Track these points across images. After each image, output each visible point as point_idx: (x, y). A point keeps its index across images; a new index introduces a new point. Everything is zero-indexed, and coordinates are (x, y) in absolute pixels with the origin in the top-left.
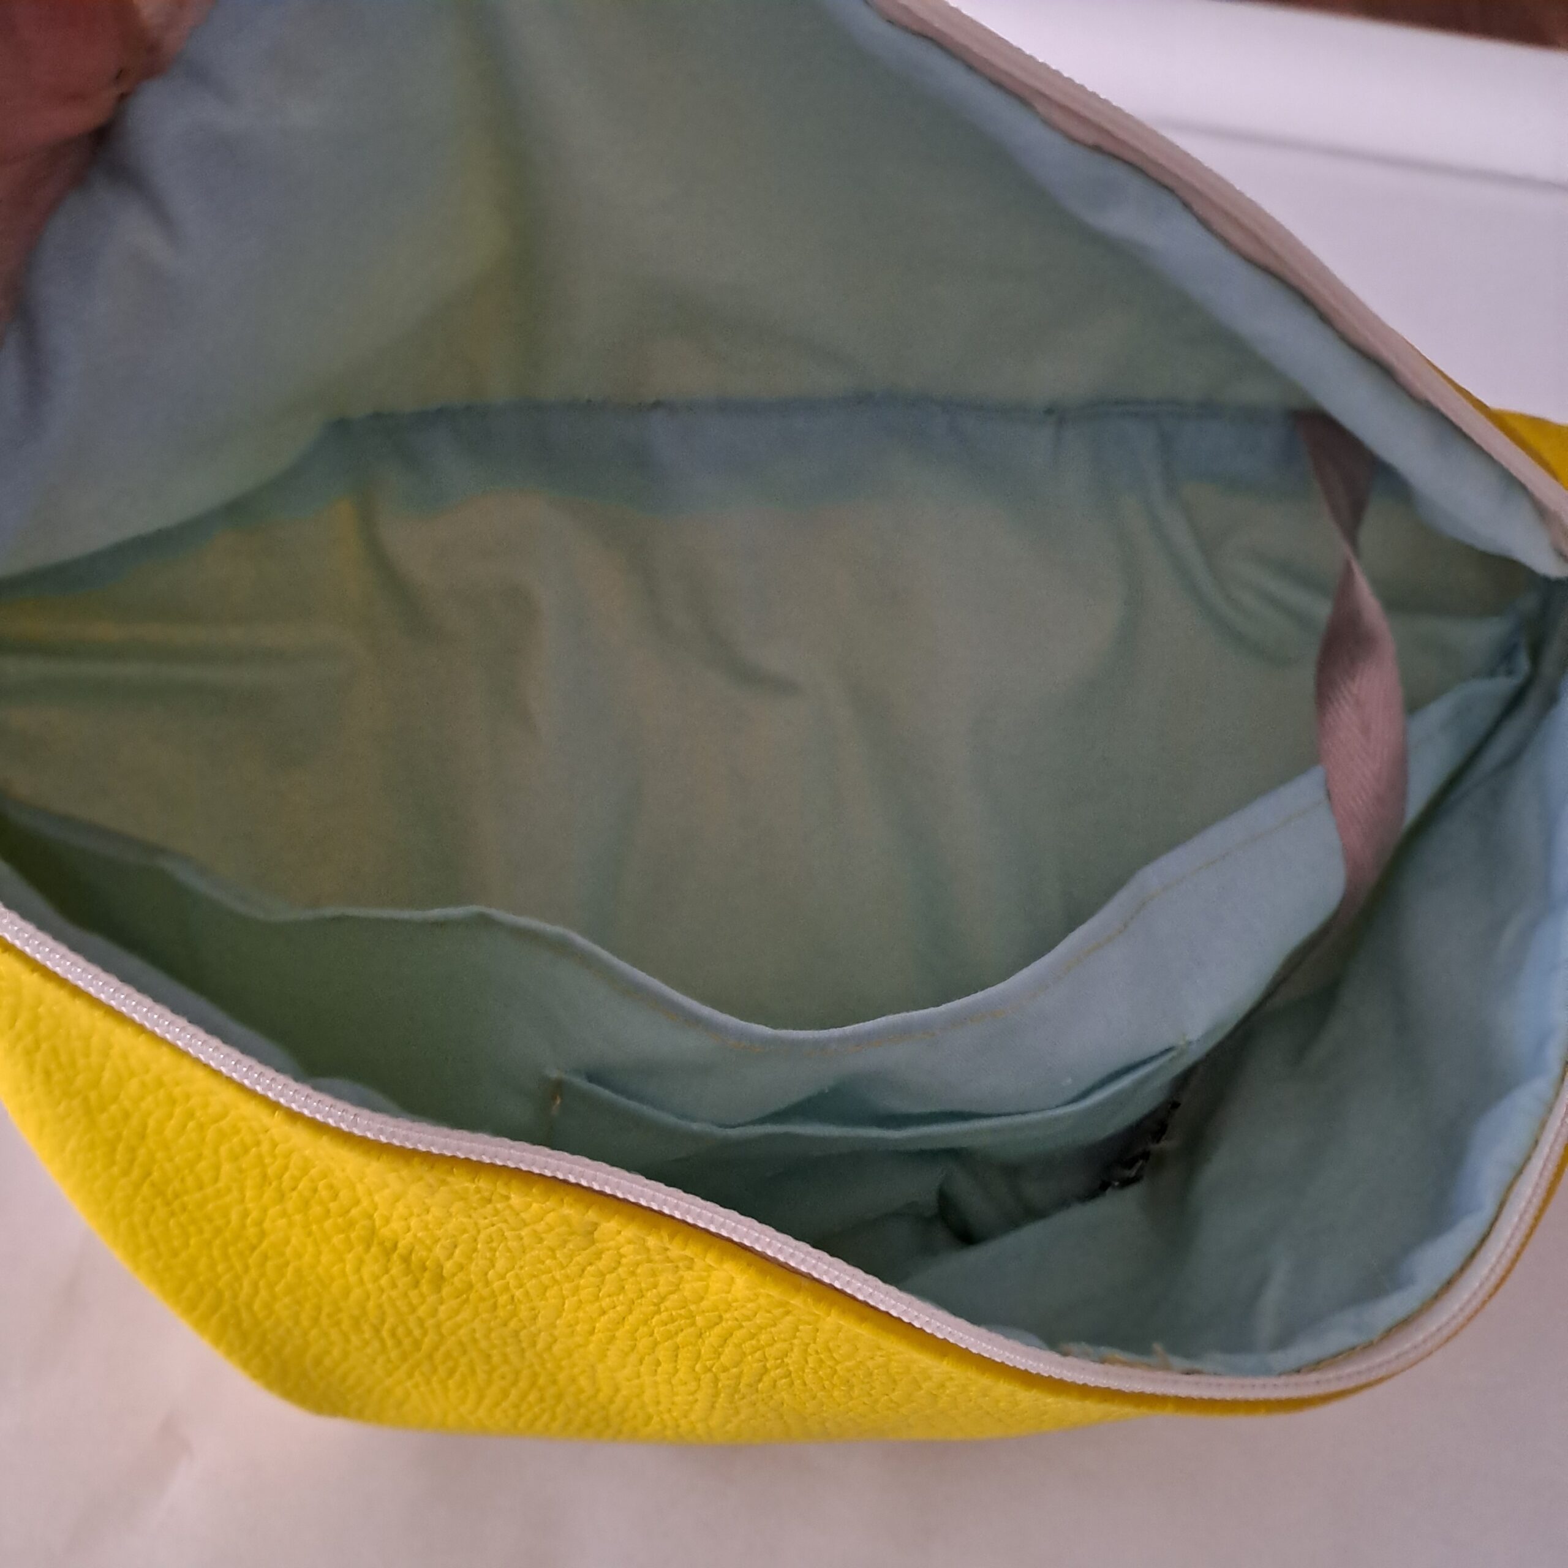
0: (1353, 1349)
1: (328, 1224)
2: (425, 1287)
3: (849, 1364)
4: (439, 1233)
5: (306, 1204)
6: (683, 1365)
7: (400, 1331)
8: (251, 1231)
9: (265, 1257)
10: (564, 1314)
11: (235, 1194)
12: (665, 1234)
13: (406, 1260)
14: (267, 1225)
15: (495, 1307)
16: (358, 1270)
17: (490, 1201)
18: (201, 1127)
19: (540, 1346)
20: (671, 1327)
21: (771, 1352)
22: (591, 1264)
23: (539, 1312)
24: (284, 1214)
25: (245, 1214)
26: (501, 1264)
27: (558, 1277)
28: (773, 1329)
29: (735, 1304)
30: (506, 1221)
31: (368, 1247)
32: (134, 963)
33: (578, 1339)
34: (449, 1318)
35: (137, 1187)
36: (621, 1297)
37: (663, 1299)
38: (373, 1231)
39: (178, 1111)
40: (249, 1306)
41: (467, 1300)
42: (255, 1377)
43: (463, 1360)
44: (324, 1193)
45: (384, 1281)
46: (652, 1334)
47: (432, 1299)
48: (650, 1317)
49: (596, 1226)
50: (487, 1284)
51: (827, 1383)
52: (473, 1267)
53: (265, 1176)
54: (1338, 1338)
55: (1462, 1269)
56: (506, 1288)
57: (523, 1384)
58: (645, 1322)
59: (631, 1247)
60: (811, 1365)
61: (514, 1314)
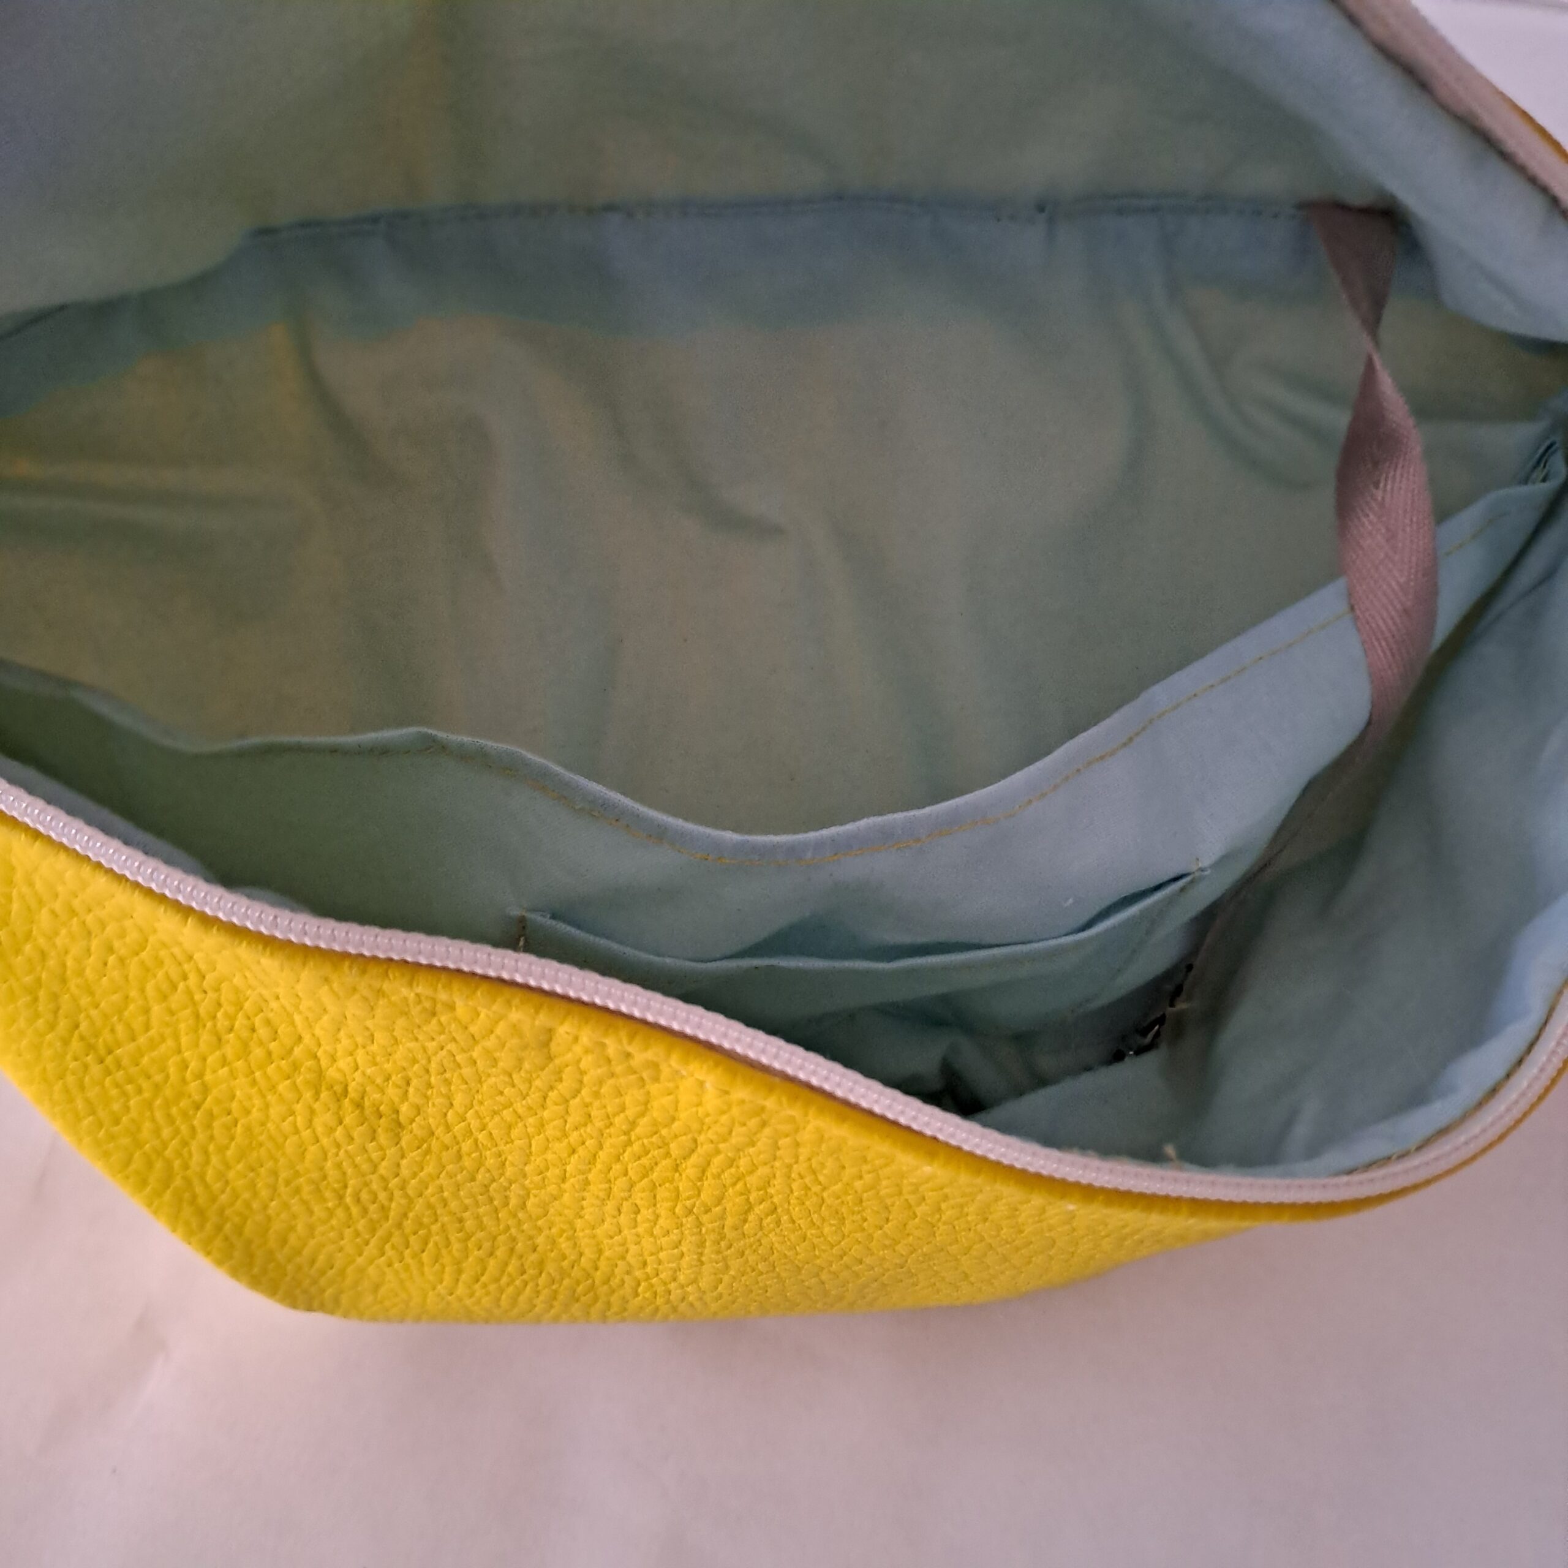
0: (1389, 1158)
1: (271, 1069)
2: (383, 1138)
3: (837, 1187)
4: (388, 1066)
5: (245, 1049)
6: (663, 1209)
7: (364, 1196)
8: (194, 1086)
9: (211, 1116)
10: (533, 1158)
11: (170, 1042)
12: (623, 1034)
13: (359, 1105)
14: (208, 1077)
15: (459, 1156)
16: (310, 1124)
17: (434, 1014)
18: (122, 961)
19: (513, 1202)
20: (645, 1161)
21: (752, 1180)
22: (552, 1088)
23: (506, 1160)
24: (224, 1062)
25: (185, 1066)
26: (459, 1100)
27: (520, 1111)
28: (751, 1150)
29: (707, 1120)
30: (454, 1040)
31: (317, 1096)
32: (31, 774)
33: (552, 1189)
34: (414, 1175)
35: (66, 1042)
36: (589, 1130)
37: (633, 1124)
38: (320, 1073)
39: (95, 943)
40: (202, 1177)
41: (428, 1151)
42: (219, 1263)
43: (435, 1228)
44: (263, 1032)
45: (339, 1132)
46: (626, 1174)
47: (391, 1152)
48: (621, 1151)
49: (550, 1032)
50: (448, 1128)
51: (815, 1217)
52: (430, 1110)
53: (197, 1016)
54: (1370, 1147)
55: (1508, 1076)
56: (469, 1132)
57: (500, 1252)
58: (618, 1159)
59: (590, 1058)
60: (796, 1194)
61: (480, 1162)
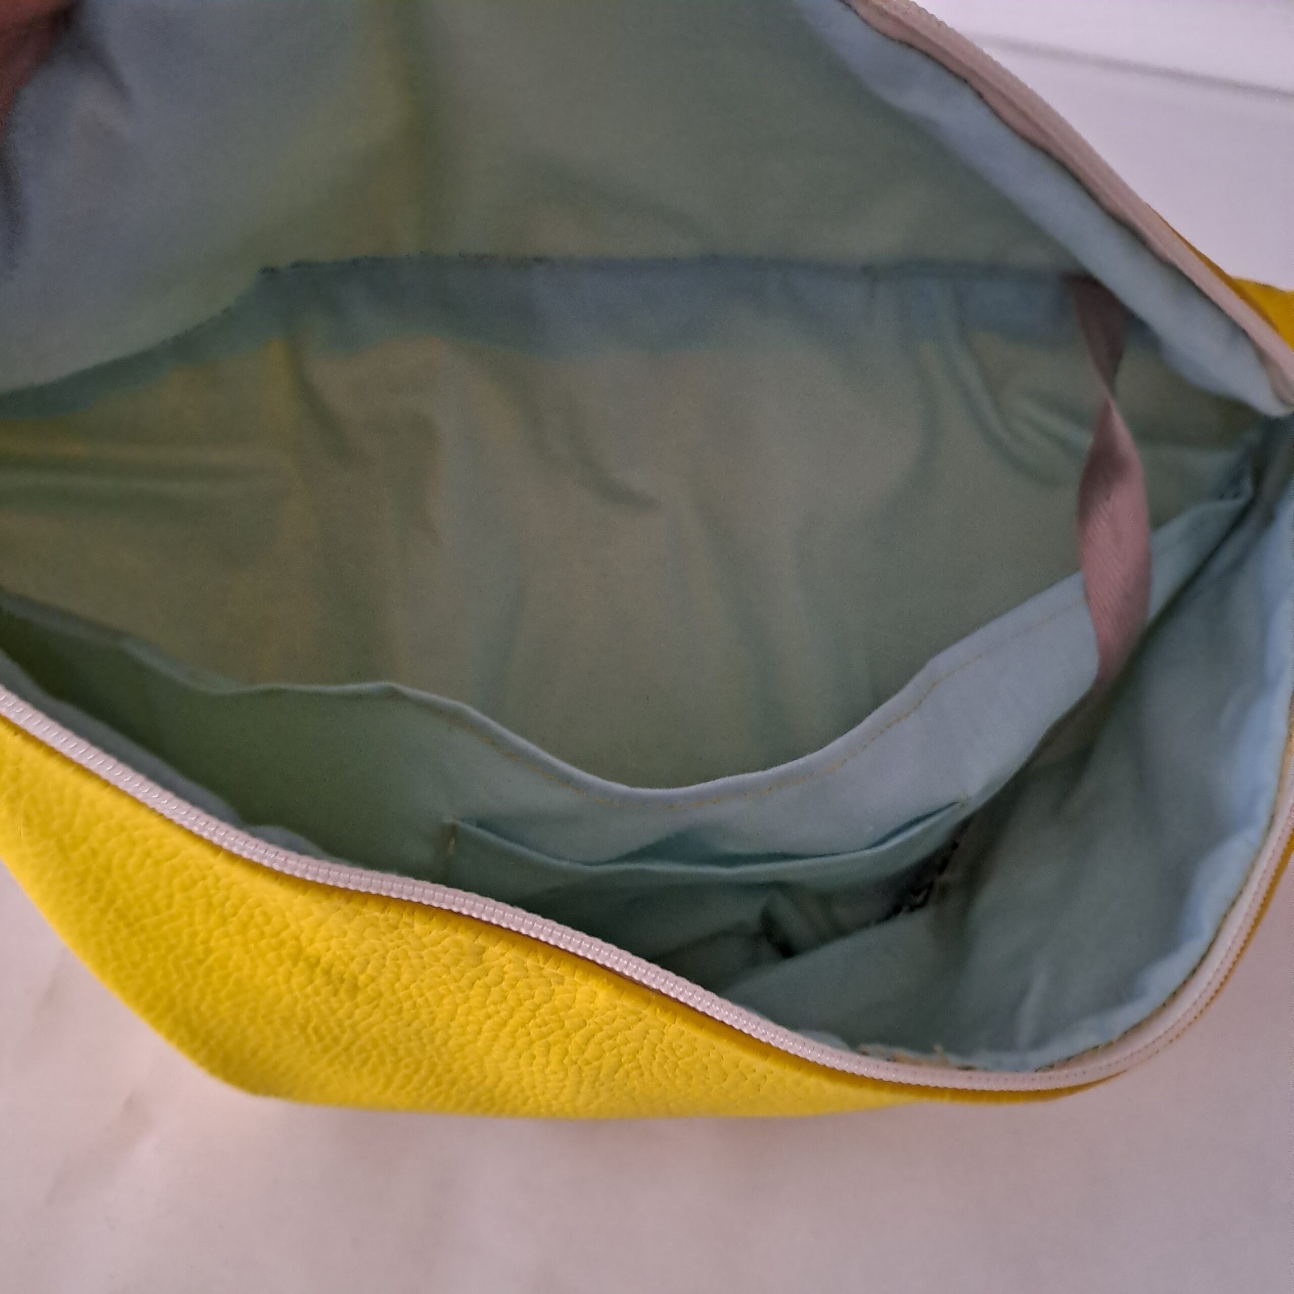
0: (1096, 1048)
1: (263, 943)
2: (342, 994)
3: (687, 1059)
4: (354, 952)
5: (244, 928)
6: (554, 1058)
7: (323, 1029)
8: (200, 948)
9: (210, 970)
10: (457, 1017)
11: (185, 918)
12: (540, 957)
13: (327, 972)
14: (212, 943)
15: (400, 1011)
16: (288, 980)
17: (396, 928)
18: (157, 863)
19: (438, 1041)
20: (544, 1029)
21: (625, 1049)
22: (479, 978)
23: (436, 1016)
24: (226, 935)
25: (194, 935)
26: (405, 977)
27: (452, 988)
28: (628, 1032)
29: (596, 1012)
30: (409, 943)
31: (295, 964)
32: (100, 729)
33: (469, 1037)
34: (364, 1019)
35: (103, 912)
36: (503, 1006)
37: (539, 1007)
38: (300, 951)
39: (138, 850)
40: (197, 1008)
41: (377, 1006)
42: (201, 1064)
43: (375, 1053)
44: (259, 919)
45: (309, 989)
46: (529, 1034)
47: (348, 1005)
48: (527, 1021)
49: (483, 950)
50: (394, 992)
51: (670, 1075)
52: (382, 980)
53: (210, 905)
54: (1084, 1039)
55: (1185, 983)
56: (410, 997)
57: (423, 1072)
58: (523, 1026)
59: (512, 966)
60: (657, 1060)
61: (416, 1017)
